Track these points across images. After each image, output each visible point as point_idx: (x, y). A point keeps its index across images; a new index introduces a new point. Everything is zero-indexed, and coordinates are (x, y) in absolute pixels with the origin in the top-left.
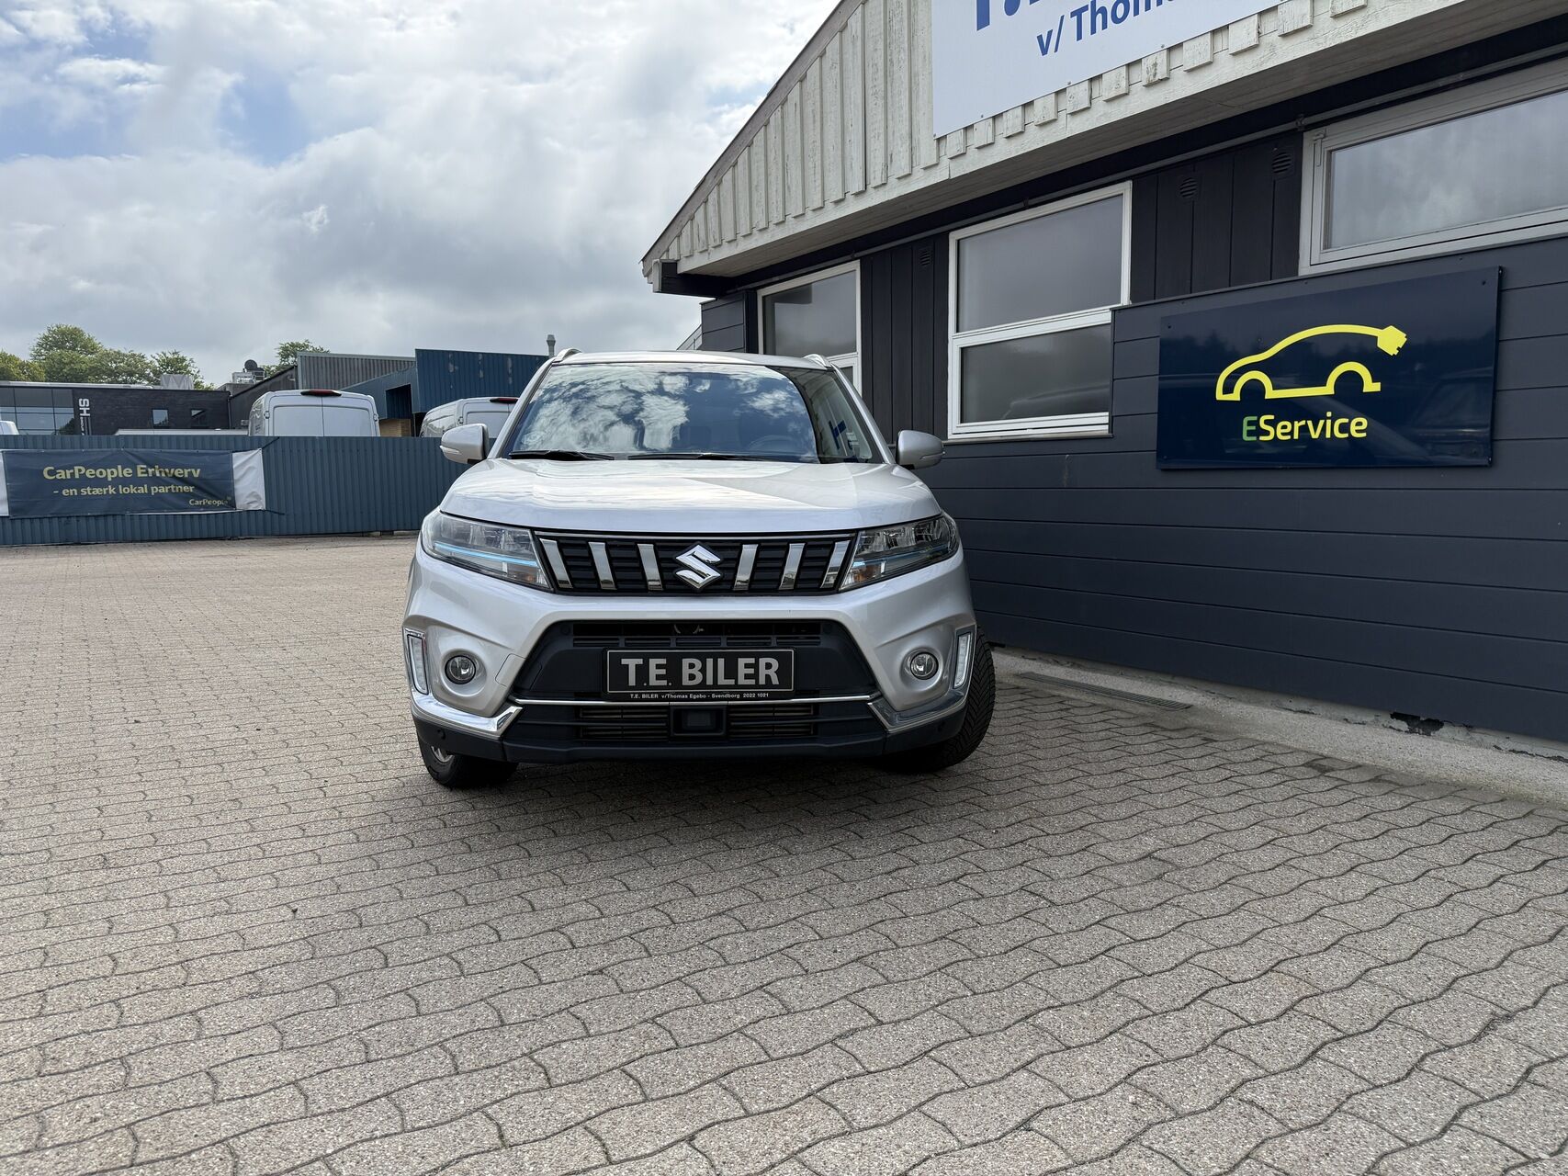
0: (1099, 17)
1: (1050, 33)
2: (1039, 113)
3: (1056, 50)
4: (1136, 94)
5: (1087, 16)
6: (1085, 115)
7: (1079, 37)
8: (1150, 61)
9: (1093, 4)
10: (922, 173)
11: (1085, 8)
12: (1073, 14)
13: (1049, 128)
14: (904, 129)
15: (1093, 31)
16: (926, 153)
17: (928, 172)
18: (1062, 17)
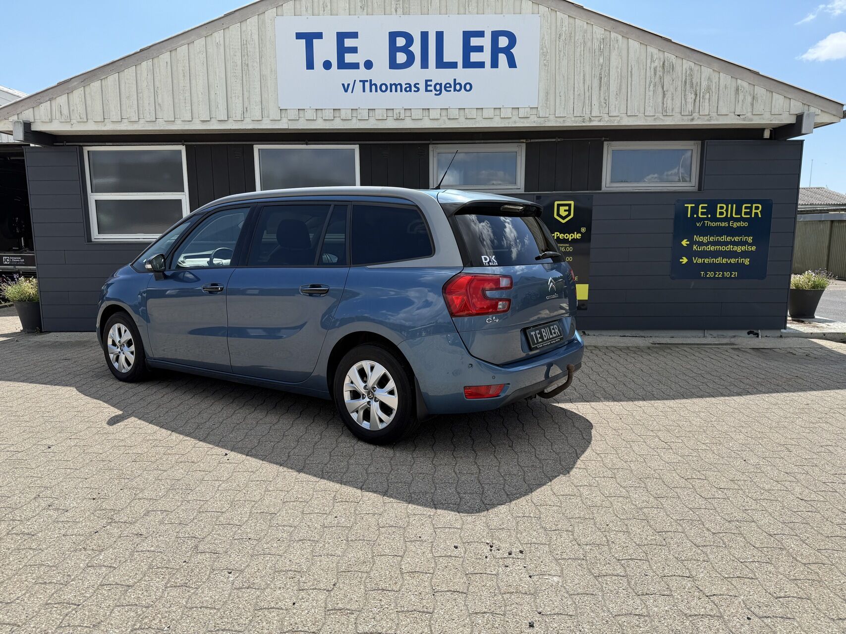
0: (374, 87)
1: (349, 85)
2: (343, 114)
3: (352, 92)
4: (390, 120)
5: (367, 85)
6: (366, 122)
7: (364, 91)
8: (398, 111)
9: (371, 80)
10: (268, 122)
11: (367, 81)
12: (360, 81)
13: (347, 122)
14: (258, 99)
15: (371, 91)
16: (274, 114)
17: (274, 122)
18: (355, 81)
